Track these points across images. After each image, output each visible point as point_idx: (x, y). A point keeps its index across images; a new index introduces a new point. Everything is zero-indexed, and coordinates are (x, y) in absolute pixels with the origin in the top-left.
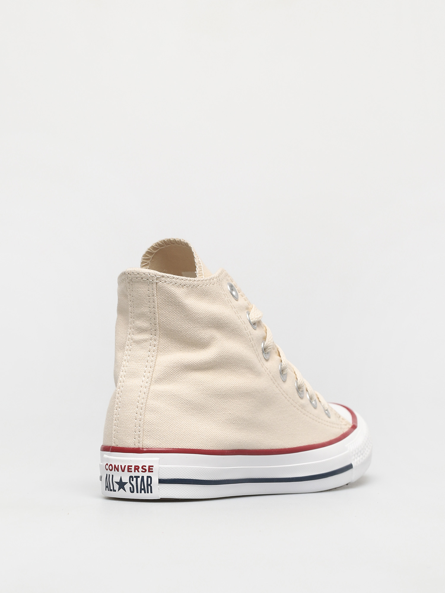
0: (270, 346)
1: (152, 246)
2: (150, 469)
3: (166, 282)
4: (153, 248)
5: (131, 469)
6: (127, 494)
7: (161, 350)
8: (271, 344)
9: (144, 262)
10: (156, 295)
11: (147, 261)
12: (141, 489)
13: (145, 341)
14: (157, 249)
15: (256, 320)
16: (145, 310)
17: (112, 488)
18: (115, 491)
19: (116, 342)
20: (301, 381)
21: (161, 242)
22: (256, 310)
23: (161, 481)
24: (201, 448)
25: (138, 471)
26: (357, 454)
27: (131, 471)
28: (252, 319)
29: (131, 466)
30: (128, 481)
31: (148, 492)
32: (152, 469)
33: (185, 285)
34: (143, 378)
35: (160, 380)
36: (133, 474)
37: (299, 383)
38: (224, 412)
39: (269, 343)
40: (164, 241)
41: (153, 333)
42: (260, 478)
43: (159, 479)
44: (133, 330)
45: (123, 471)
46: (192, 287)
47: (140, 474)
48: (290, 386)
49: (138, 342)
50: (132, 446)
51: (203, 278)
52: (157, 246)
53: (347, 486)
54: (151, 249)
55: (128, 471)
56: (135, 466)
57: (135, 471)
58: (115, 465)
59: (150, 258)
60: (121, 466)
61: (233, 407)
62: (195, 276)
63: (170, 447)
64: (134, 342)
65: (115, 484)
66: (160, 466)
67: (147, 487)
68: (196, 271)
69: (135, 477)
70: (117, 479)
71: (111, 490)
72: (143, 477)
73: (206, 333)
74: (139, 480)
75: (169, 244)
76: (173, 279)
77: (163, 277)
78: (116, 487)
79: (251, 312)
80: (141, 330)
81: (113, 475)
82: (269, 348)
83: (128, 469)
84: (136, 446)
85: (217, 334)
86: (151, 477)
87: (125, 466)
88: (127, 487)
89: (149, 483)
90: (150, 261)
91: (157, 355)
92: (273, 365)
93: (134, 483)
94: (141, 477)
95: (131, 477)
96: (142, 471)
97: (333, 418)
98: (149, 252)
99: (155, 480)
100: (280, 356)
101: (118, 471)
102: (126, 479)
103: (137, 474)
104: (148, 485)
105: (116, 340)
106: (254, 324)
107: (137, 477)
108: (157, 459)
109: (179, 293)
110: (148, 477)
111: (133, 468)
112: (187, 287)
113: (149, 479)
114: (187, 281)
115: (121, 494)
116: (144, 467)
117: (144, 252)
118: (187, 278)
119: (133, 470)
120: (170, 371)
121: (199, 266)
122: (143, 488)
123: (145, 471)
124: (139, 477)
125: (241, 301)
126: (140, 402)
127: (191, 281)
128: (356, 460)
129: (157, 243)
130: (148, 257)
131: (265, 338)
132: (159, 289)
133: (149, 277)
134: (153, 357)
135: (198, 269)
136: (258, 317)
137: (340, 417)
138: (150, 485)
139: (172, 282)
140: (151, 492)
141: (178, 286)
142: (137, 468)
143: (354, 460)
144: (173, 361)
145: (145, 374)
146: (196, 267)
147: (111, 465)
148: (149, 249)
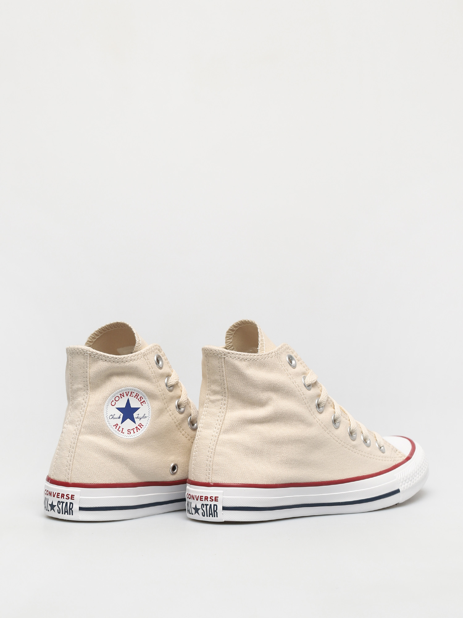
0: (323, 402)
1: (233, 325)
2: (216, 499)
3: (231, 357)
4: (234, 326)
5: (202, 499)
6: (201, 518)
7: (230, 408)
8: (324, 400)
9: (228, 337)
10: (224, 367)
11: (230, 336)
12: (210, 514)
13: (218, 400)
14: (237, 327)
15: (311, 382)
16: (217, 377)
17: (191, 512)
18: (193, 514)
19: (200, 400)
20: (353, 427)
21: (240, 322)
22: (312, 374)
23: (224, 508)
24: (257, 483)
25: (207, 501)
26: (405, 481)
27: (203, 500)
28: (307, 382)
29: (203, 497)
30: (201, 508)
31: (215, 517)
32: (217, 499)
33: (246, 359)
34: (215, 429)
35: (227, 431)
36: (205, 502)
37: (351, 429)
38: (278, 455)
39: (323, 399)
40: (242, 321)
41: (224, 395)
42: (313, 503)
43: (223, 507)
44: (210, 392)
45: (197, 500)
46: (252, 361)
47: (209, 503)
48: (343, 431)
49: (213, 402)
50: (204, 481)
51: (264, 352)
52: (237, 325)
53: (397, 505)
54: (233, 327)
55: (201, 500)
56: (205, 497)
57: (205, 501)
58: (192, 495)
59: (232, 334)
60: (196, 496)
61: (286, 451)
62: (256, 352)
63: (232, 483)
64: (210, 401)
65: (193, 509)
66: (224, 497)
67: (213, 512)
68: (258, 347)
69: (205, 505)
70: (193, 506)
71: (190, 514)
72: (211, 505)
73: (264, 396)
74: (208, 507)
75: (246, 324)
76: (237, 355)
77: (229, 353)
78: (194, 511)
79: (307, 376)
80: (215, 393)
81: (191, 502)
82: (322, 403)
83: (201, 498)
84: (207, 481)
85: (273, 396)
86: (216, 505)
87: (198, 496)
88: (200, 511)
89: (215, 510)
90: (233, 336)
91: (226, 412)
92: (327, 415)
93: (204, 509)
94: (209, 505)
95: (202, 504)
96: (210, 501)
97: (387, 453)
98: (231, 329)
99: (220, 508)
100: (334, 408)
101: (194, 499)
102: (199, 506)
103: (206, 502)
104: (214, 511)
105: (200, 398)
106: (309, 386)
107: (207, 505)
108: (222, 491)
109: (241, 365)
110: (214, 505)
111: (204, 498)
112: (248, 360)
113: (215, 506)
114: (248, 356)
115: (196, 516)
116: (212, 498)
117: (227, 330)
118: (248, 354)
119: (204, 499)
120: (235, 424)
121: (261, 344)
122: (211, 513)
123: (213, 501)
124: (208, 505)
125: (299, 368)
126: (211, 448)
127: (252, 356)
128: (403, 486)
129: (237, 323)
130: (231, 333)
131: (319, 396)
132: (226, 362)
133: (219, 354)
134: (223, 413)
135: (260, 346)
136: (313, 380)
137: (397, 451)
138: (216, 511)
139: (236, 357)
140: (217, 517)
141: (241, 360)
142: (206, 498)
143: (401, 486)
144: (238, 417)
145: (216, 426)
146: (259, 344)
147: (190, 495)
148: (231, 327)
